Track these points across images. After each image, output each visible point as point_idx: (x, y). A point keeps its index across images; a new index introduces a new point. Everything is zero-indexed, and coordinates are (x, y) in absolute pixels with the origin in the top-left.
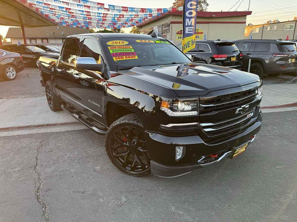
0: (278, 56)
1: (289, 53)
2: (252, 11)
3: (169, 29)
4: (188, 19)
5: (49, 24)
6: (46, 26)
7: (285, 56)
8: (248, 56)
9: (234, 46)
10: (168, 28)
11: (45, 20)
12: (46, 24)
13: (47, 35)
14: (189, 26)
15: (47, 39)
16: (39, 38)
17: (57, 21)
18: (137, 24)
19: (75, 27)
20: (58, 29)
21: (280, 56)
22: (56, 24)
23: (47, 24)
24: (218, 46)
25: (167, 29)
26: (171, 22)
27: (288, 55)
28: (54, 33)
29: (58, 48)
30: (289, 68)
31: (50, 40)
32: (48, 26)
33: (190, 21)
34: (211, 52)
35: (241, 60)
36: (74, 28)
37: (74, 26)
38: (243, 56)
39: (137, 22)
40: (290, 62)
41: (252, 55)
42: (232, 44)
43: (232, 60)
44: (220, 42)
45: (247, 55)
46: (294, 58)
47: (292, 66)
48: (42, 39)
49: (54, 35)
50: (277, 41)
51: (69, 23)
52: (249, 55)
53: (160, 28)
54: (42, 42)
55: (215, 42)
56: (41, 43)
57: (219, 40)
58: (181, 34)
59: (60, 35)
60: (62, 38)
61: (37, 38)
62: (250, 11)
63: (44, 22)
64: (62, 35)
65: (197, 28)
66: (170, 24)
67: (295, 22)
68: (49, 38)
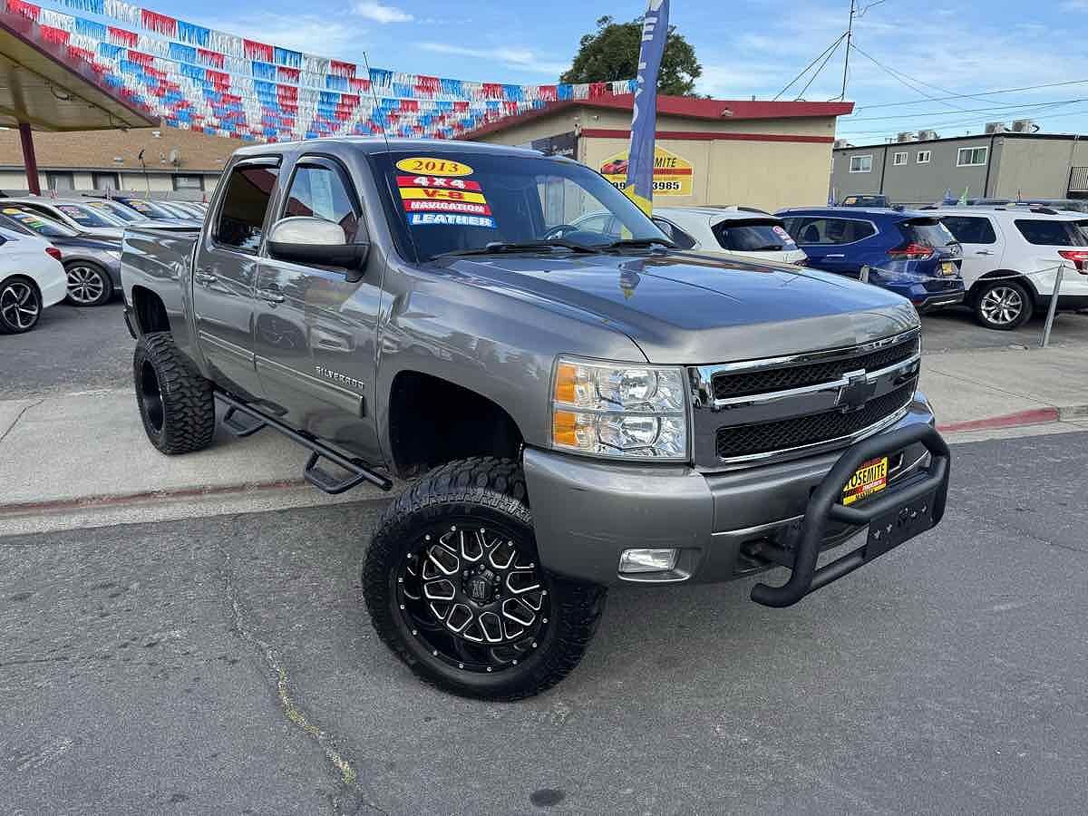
6: (117, 128)
10: (570, 151)
12: (116, 122)
13: (116, 161)
15: (114, 175)
16: (83, 172)
19: (227, 134)
20: (157, 139)
22: (154, 123)
23: (123, 121)
26: (582, 130)
28: (143, 155)
31: (127, 180)
32: (123, 128)
37: (219, 132)
48: (96, 175)
49: (141, 161)
54: (97, 187)
56: (92, 188)
58: (619, 173)
59: (164, 161)
60: (172, 174)
61: (75, 172)
62: (846, 100)
63: (108, 111)
64: (172, 160)
65: (673, 155)
66: (577, 138)
67: (990, 139)
68: (122, 173)
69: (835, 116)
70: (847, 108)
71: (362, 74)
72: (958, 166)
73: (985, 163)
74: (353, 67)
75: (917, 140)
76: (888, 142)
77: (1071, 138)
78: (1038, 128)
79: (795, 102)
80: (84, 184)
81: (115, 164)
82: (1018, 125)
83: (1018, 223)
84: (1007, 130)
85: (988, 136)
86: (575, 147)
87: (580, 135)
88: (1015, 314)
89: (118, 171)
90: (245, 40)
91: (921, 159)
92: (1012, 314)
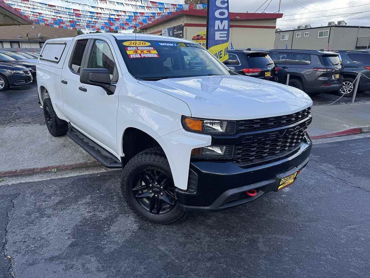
0: (320, 70)
1: (333, 67)
2: (283, 14)
3: (182, 34)
4: (220, 21)
5: (20, 23)
6: (17, 25)
7: (328, 70)
8: (284, 70)
9: (268, 57)
10: (181, 32)
11: (15, 17)
12: (16, 23)
13: (18, 37)
14: (221, 30)
15: (18, 42)
16: (6, 41)
17: (32, 18)
18: (140, 26)
19: (57, 26)
20: (33, 29)
21: (323, 71)
22: (30, 23)
23: (18, 22)
24: (248, 57)
25: (181, 34)
26: (185, 24)
27: (331, 70)
28: (28, 35)
29: (34, 55)
30: (333, 86)
31: (23, 44)
33: (222, 24)
34: (240, 64)
35: (276, 75)
36: (56, 28)
37: (55, 26)
38: (279, 70)
39: (140, 23)
40: (334, 78)
41: (289, 68)
42: (265, 55)
43: (266, 76)
44: (251, 52)
45: (282, 69)
46: (338, 73)
47: (335, 83)
48: (11, 42)
49: (27, 37)
50: (319, 51)
51: (49, 22)
52: (286, 69)
53: (171, 32)
54: (12, 47)
55: (245, 52)
56: (10, 48)
57: (249, 50)
58: (199, 40)
59: (36, 37)
60: (39, 42)
61: (3, 41)
62: (280, 13)
63: (12, 18)
64: (39, 37)
66: (183, 27)
68: (21, 42)
69: (276, 19)
70: (280, 16)
72: (318, 37)
73: (328, 36)
75: (304, 28)
76: (294, 29)
77: (358, 27)
78: (346, 24)
79: (262, 13)
80: (7, 46)
81: (18, 38)
82: (339, 23)
84: (335, 24)
85: (329, 27)
86: (183, 30)
87: (184, 26)
89: (19, 41)
91: (306, 35)
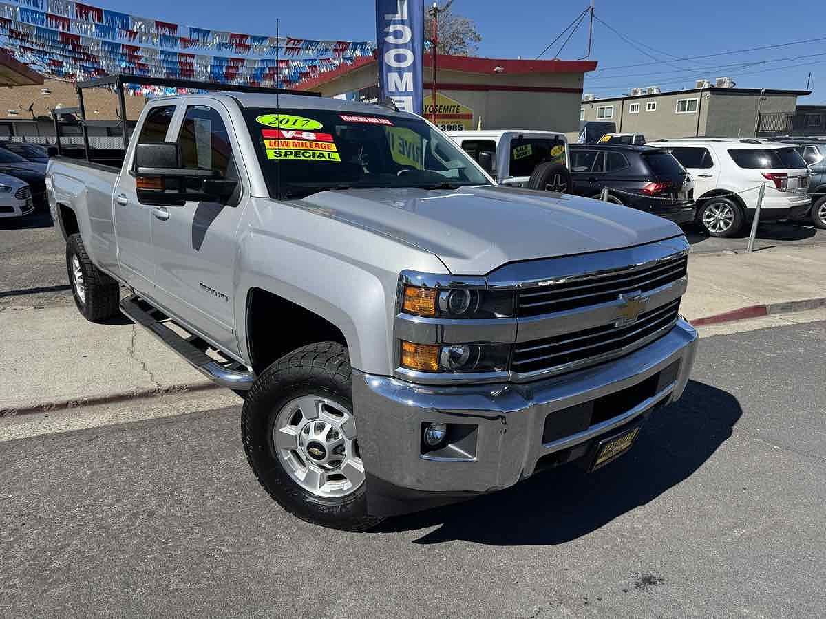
2: (597, 62)
5: (14, 81)
13: (10, 113)
20: (45, 94)
22: (38, 81)
28: (32, 108)
32: (10, 86)
49: (31, 113)
62: (591, 60)
65: (457, 103)
67: (700, 93)
68: (15, 123)
69: (583, 73)
70: (592, 66)
71: (183, 32)
72: (676, 113)
73: (697, 111)
74: (173, 27)
75: (646, 94)
78: (735, 84)
79: (553, 61)
81: (9, 116)
83: (731, 152)
84: (712, 85)
85: (699, 90)
88: (729, 224)
89: (13, 121)
90: (76, 3)
91: (649, 108)
92: (726, 224)
